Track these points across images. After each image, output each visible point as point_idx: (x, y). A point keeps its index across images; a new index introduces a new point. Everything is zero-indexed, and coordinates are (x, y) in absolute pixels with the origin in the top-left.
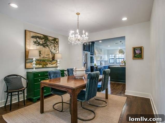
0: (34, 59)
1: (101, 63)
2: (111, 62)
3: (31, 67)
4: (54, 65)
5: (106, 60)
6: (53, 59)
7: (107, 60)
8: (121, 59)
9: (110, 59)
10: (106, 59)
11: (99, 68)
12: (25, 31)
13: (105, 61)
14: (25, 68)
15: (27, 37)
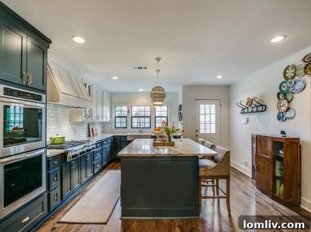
1: (89, 129)
2: (118, 125)
5: (105, 120)
7: (109, 120)
8: (145, 117)
9: (116, 117)
10: (107, 117)
11: (73, 157)
13: (104, 124)
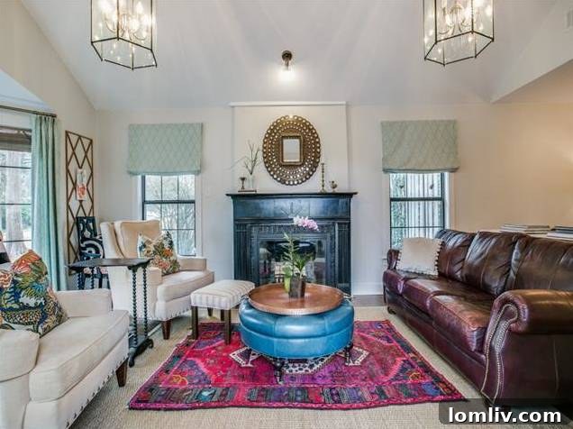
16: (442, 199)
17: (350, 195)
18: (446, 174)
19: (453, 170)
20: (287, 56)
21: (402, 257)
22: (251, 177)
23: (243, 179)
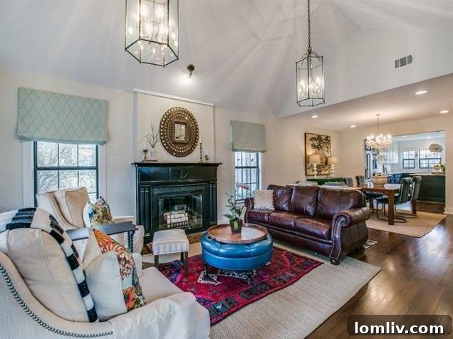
0: (315, 165)
1: (384, 168)
2: (406, 166)
3: (312, 173)
4: (327, 172)
6: (326, 163)
7: (397, 162)
8: (434, 159)
9: (404, 160)
10: (396, 160)
12: (305, 134)
13: (393, 165)
14: (306, 175)
15: (308, 140)
16: (257, 167)
17: (217, 165)
18: (260, 154)
19: (263, 152)
20: (191, 68)
21: (255, 201)
22: (153, 150)
23: (145, 151)
